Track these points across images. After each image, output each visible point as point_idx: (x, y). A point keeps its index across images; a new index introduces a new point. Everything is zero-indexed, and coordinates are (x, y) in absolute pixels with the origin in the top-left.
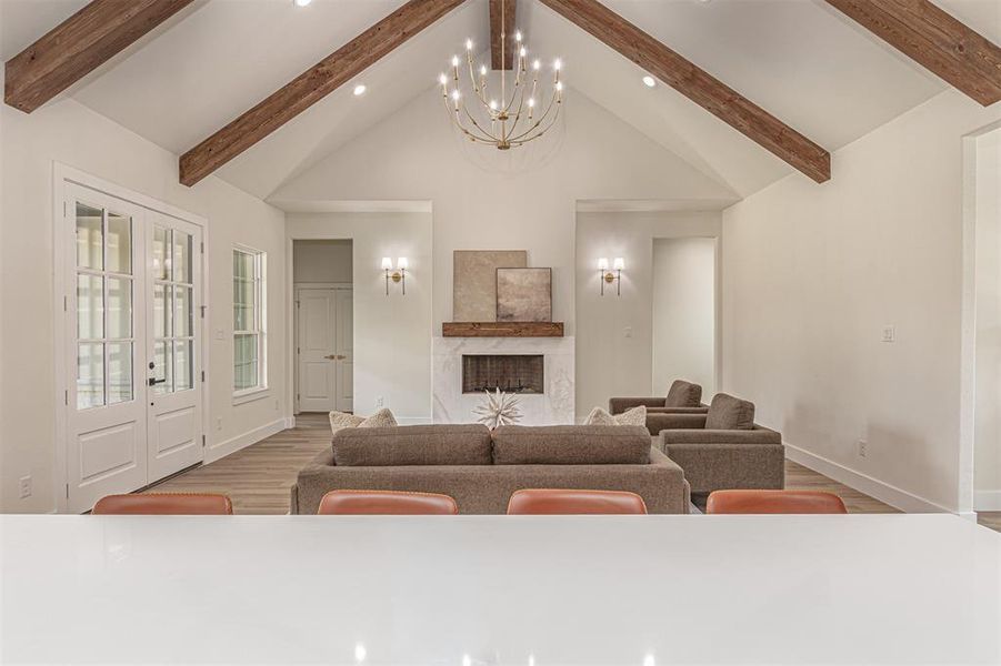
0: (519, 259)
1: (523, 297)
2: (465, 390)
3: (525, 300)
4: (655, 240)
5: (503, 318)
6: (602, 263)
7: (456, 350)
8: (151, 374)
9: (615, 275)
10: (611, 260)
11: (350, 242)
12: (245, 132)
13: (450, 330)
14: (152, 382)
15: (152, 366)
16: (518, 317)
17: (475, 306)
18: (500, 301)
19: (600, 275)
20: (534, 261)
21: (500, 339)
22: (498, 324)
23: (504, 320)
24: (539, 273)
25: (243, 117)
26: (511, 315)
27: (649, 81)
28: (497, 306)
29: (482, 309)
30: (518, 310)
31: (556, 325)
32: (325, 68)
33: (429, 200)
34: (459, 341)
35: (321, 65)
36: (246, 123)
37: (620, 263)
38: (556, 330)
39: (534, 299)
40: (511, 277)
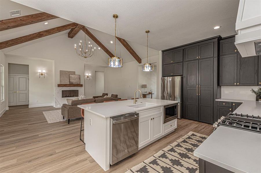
0: (74, 73)
1: (74, 80)
2: (63, 97)
4: (95, 71)
6: (87, 74)
7: (61, 89)
9: (89, 76)
10: (88, 74)
11: (28, 65)
12: (18, 42)
13: (59, 86)
18: (70, 80)
19: (86, 76)
20: (76, 73)
21: (70, 87)
22: (69, 85)
23: (71, 84)
24: (78, 76)
25: (18, 38)
26: (73, 83)
27: (99, 48)
28: (70, 81)
29: (66, 82)
31: (81, 85)
32: (41, 33)
33: (54, 60)
34: (61, 87)
35: (40, 32)
36: (19, 40)
37: (90, 75)
38: (81, 86)
39: (77, 80)
40: (72, 76)
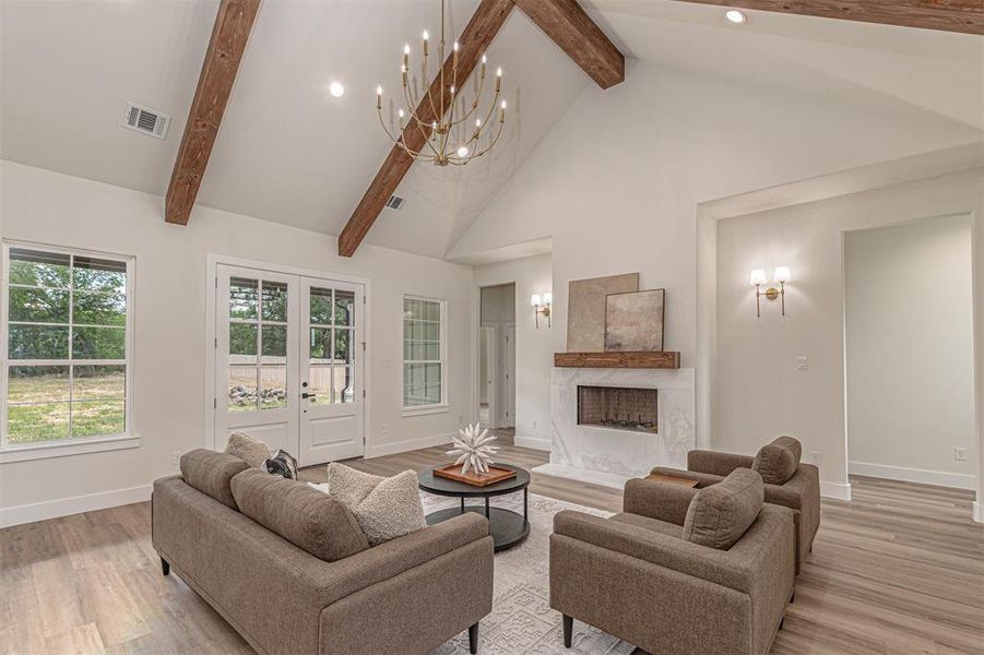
0: (631, 283)
1: (631, 324)
2: (580, 422)
3: (635, 327)
5: (611, 347)
6: (758, 276)
7: (572, 379)
8: (304, 390)
9: (779, 289)
10: (770, 271)
11: (514, 285)
13: (562, 361)
14: (305, 396)
15: (305, 385)
16: (625, 346)
17: (587, 335)
19: (755, 291)
20: (648, 283)
21: (611, 370)
22: (606, 354)
23: (611, 350)
24: (650, 296)
26: (619, 345)
27: (735, 16)
28: (606, 335)
29: (593, 339)
30: (626, 338)
31: (671, 355)
34: (574, 371)
38: (668, 360)
39: (644, 325)
40: (621, 303)
